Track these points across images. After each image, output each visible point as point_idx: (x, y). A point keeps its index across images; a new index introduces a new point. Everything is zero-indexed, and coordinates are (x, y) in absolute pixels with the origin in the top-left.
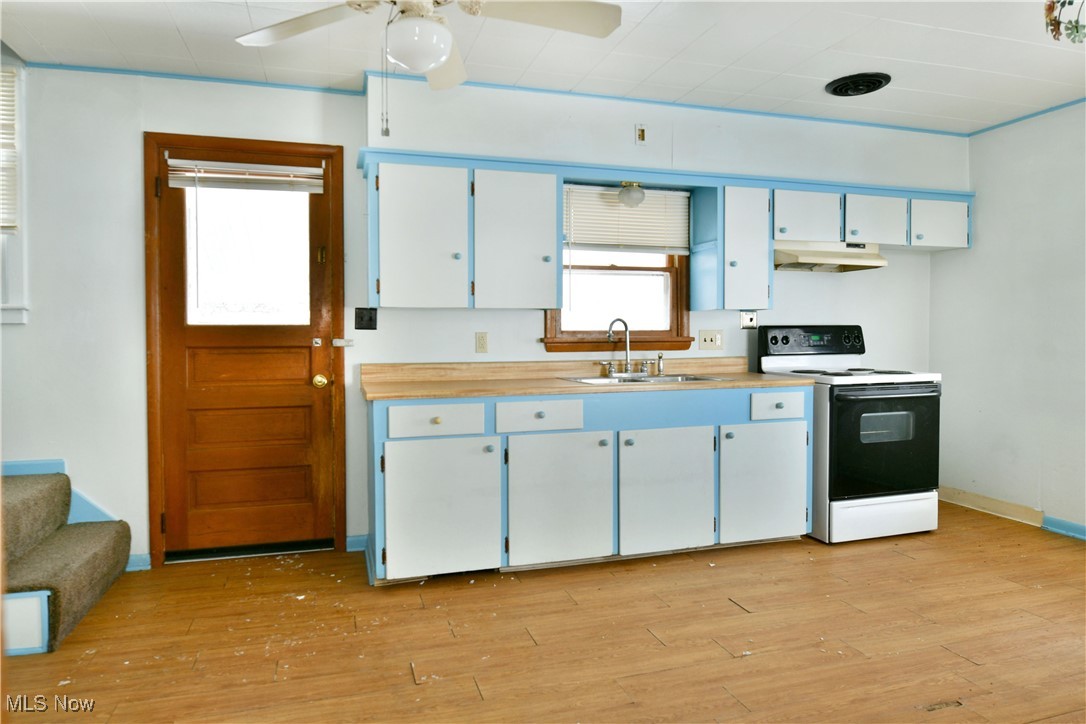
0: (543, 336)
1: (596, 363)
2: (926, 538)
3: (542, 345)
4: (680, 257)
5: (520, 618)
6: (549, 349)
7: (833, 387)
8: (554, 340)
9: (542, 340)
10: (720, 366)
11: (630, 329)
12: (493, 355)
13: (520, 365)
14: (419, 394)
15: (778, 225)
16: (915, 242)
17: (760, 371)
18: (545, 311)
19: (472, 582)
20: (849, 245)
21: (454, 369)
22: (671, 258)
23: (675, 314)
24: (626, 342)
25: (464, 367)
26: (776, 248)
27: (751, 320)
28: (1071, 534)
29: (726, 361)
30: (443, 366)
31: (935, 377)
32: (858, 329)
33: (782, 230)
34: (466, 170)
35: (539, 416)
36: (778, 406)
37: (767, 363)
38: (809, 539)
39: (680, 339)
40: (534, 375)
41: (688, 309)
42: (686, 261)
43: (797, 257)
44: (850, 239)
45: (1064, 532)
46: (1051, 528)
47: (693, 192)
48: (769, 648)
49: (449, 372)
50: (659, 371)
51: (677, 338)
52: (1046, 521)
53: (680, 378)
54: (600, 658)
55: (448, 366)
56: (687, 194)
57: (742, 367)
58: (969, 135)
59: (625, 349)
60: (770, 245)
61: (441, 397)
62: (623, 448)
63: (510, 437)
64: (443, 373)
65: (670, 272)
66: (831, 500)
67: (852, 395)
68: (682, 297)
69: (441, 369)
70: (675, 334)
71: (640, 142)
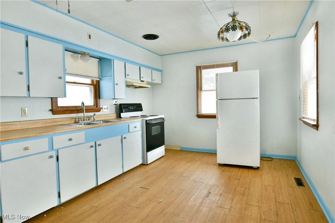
0: (51, 109)
1: (72, 118)
2: (163, 158)
3: (51, 112)
4: (96, 81)
5: (82, 220)
6: (53, 114)
7: (146, 121)
8: (56, 110)
9: (51, 110)
10: (110, 116)
11: (85, 105)
12: (29, 117)
13: (44, 121)
14: (17, 137)
15: (127, 74)
16: (153, 81)
17: (120, 117)
18: (52, 98)
19: (45, 215)
20: (141, 81)
21: (13, 125)
22: (93, 81)
23: (95, 100)
24: (83, 110)
25: (18, 123)
26: (126, 80)
27: (116, 102)
28: (187, 150)
29: (111, 115)
30: (7, 124)
31: (163, 116)
32: (141, 104)
33: (128, 75)
34: (24, 35)
35: (70, 140)
36: (135, 127)
37: (123, 115)
38: (142, 165)
39: (97, 108)
40: (49, 125)
41: (100, 98)
42: (98, 82)
43: (133, 83)
44: (142, 79)
45: (185, 150)
46: (183, 150)
47: (101, 59)
48: (164, 197)
49: (10, 126)
50: (94, 119)
51: (96, 108)
52: (181, 148)
53: (102, 121)
54: (126, 220)
55: (10, 123)
56: (98, 60)
57: (115, 117)
58: (161, 56)
59: (83, 112)
60: (125, 79)
61: (28, 137)
62: (97, 147)
63: (59, 150)
64: (7, 127)
65: (93, 86)
66: (147, 152)
67: (150, 122)
68: (97, 95)
69: (5, 125)
70: (95, 107)
71: (89, 39)
